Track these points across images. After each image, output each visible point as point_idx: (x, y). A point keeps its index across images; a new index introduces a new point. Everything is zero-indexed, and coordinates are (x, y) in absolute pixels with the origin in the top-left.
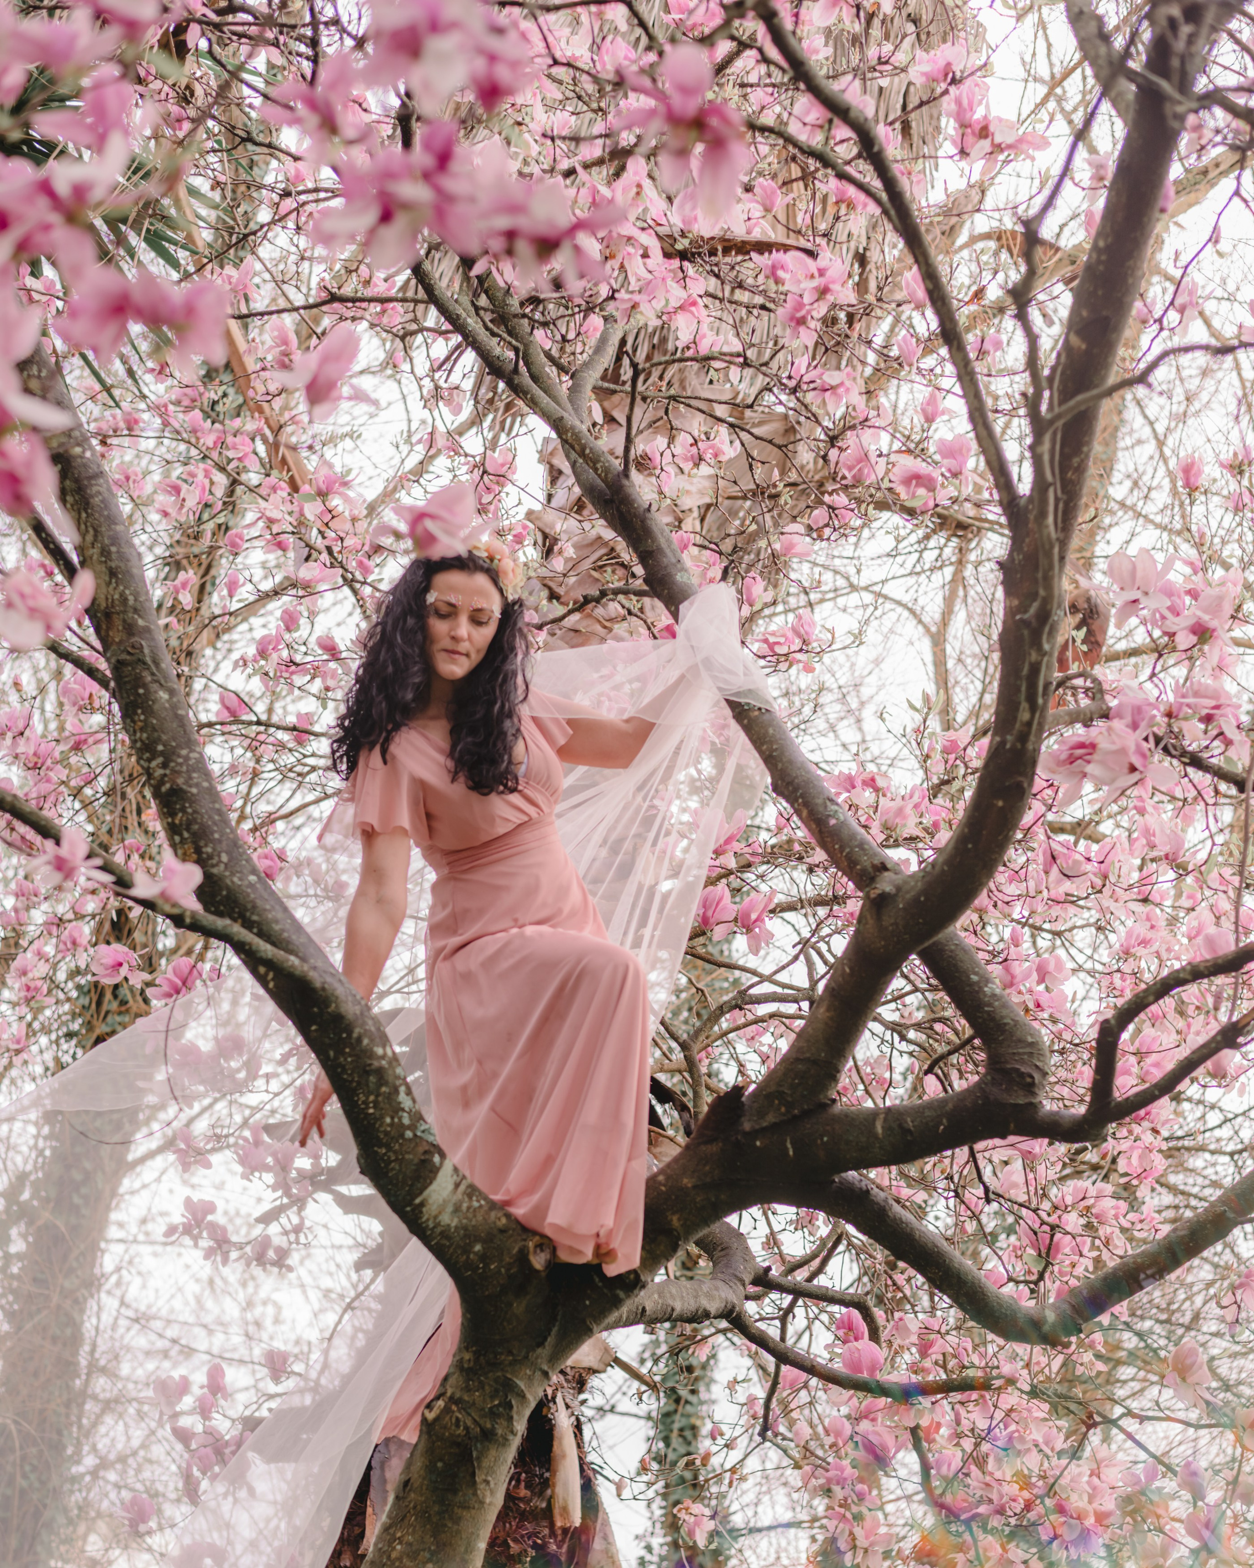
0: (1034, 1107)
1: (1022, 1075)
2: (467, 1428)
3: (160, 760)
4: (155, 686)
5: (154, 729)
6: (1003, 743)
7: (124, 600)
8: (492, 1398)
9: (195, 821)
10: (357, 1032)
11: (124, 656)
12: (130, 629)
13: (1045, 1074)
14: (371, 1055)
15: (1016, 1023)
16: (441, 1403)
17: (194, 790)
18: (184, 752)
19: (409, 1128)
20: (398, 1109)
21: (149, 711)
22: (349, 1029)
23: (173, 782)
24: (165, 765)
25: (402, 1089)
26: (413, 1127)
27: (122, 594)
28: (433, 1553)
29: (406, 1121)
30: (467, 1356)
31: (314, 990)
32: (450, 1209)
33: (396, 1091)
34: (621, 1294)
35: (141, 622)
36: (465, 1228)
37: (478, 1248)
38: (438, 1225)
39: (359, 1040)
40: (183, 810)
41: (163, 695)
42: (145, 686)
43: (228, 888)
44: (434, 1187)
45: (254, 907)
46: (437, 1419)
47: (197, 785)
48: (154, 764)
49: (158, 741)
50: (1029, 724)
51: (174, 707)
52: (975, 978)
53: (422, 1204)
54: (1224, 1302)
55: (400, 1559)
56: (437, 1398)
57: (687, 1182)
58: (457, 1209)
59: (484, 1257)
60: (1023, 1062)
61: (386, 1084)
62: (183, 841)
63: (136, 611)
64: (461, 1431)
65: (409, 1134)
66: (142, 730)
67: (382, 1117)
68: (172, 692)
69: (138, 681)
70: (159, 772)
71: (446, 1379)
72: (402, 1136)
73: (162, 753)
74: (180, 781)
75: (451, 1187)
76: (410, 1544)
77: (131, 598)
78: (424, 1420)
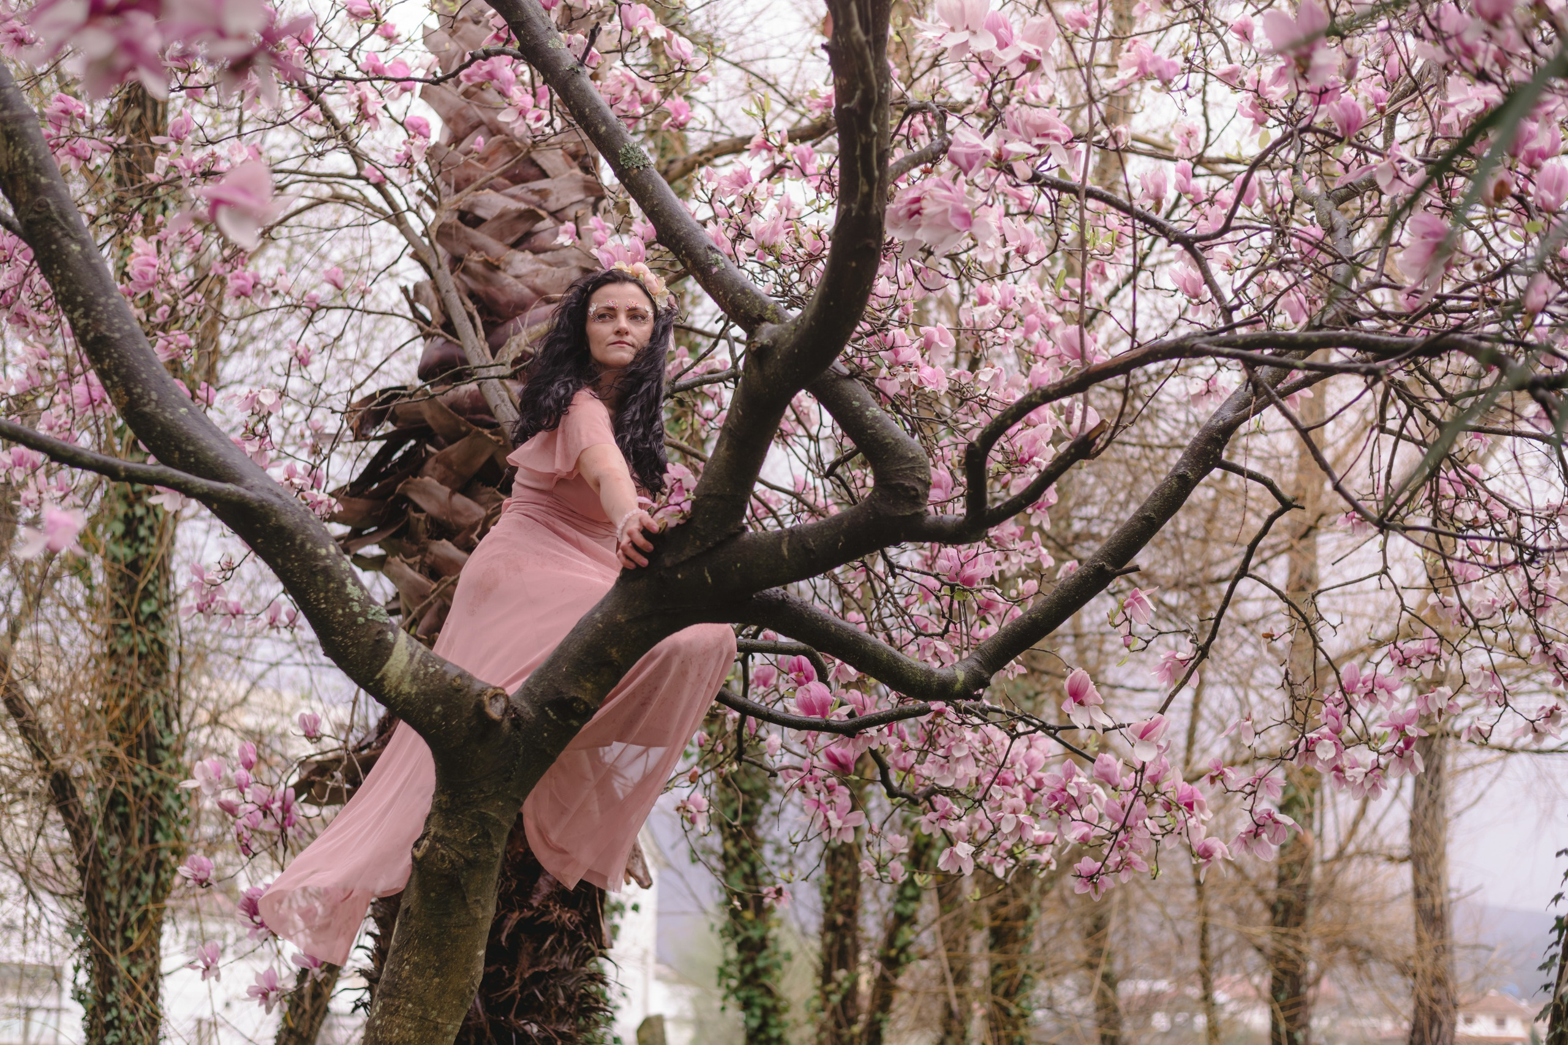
0: (920, 516)
1: (906, 489)
2: (452, 862)
3: (81, 310)
4: (66, 241)
5: (71, 282)
6: (848, 211)
7: (24, 162)
8: (471, 832)
9: (122, 365)
10: (299, 538)
11: (32, 216)
12: (35, 189)
13: (927, 485)
14: (316, 556)
15: (897, 441)
16: (426, 842)
17: (117, 335)
18: (102, 300)
19: (360, 614)
20: (347, 600)
21: (65, 265)
22: (291, 537)
23: (97, 330)
24: (86, 315)
25: (349, 581)
26: (364, 613)
27: (21, 156)
28: (437, 969)
29: (357, 609)
30: (444, 798)
31: (253, 509)
32: (408, 678)
33: (343, 585)
34: (575, 723)
35: (43, 180)
36: (424, 693)
37: (438, 709)
38: (399, 694)
39: (303, 545)
40: (109, 355)
41: (75, 247)
42: (56, 241)
43: (161, 424)
44: (391, 661)
45: (188, 439)
46: (424, 857)
47: (119, 330)
48: (76, 315)
49: (77, 292)
50: (869, 195)
51: (87, 258)
52: (856, 404)
53: (383, 679)
54: (1117, 621)
55: (409, 978)
56: (423, 837)
57: (620, 617)
58: (415, 677)
59: (444, 716)
60: (907, 477)
61: (333, 580)
62: (114, 385)
63: (37, 170)
64: (447, 865)
65: (361, 620)
66: (61, 283)
67: (334, 610)
68: (83, 243)
69: (50, 239)
70: (82, 322)
71: (429, 819)
72: (355, 623)
73: (82, 304)
74: (103, 328)
75: (406, 659)
76: (416, 964)
77: (31, 159)
78: (414, 858)
